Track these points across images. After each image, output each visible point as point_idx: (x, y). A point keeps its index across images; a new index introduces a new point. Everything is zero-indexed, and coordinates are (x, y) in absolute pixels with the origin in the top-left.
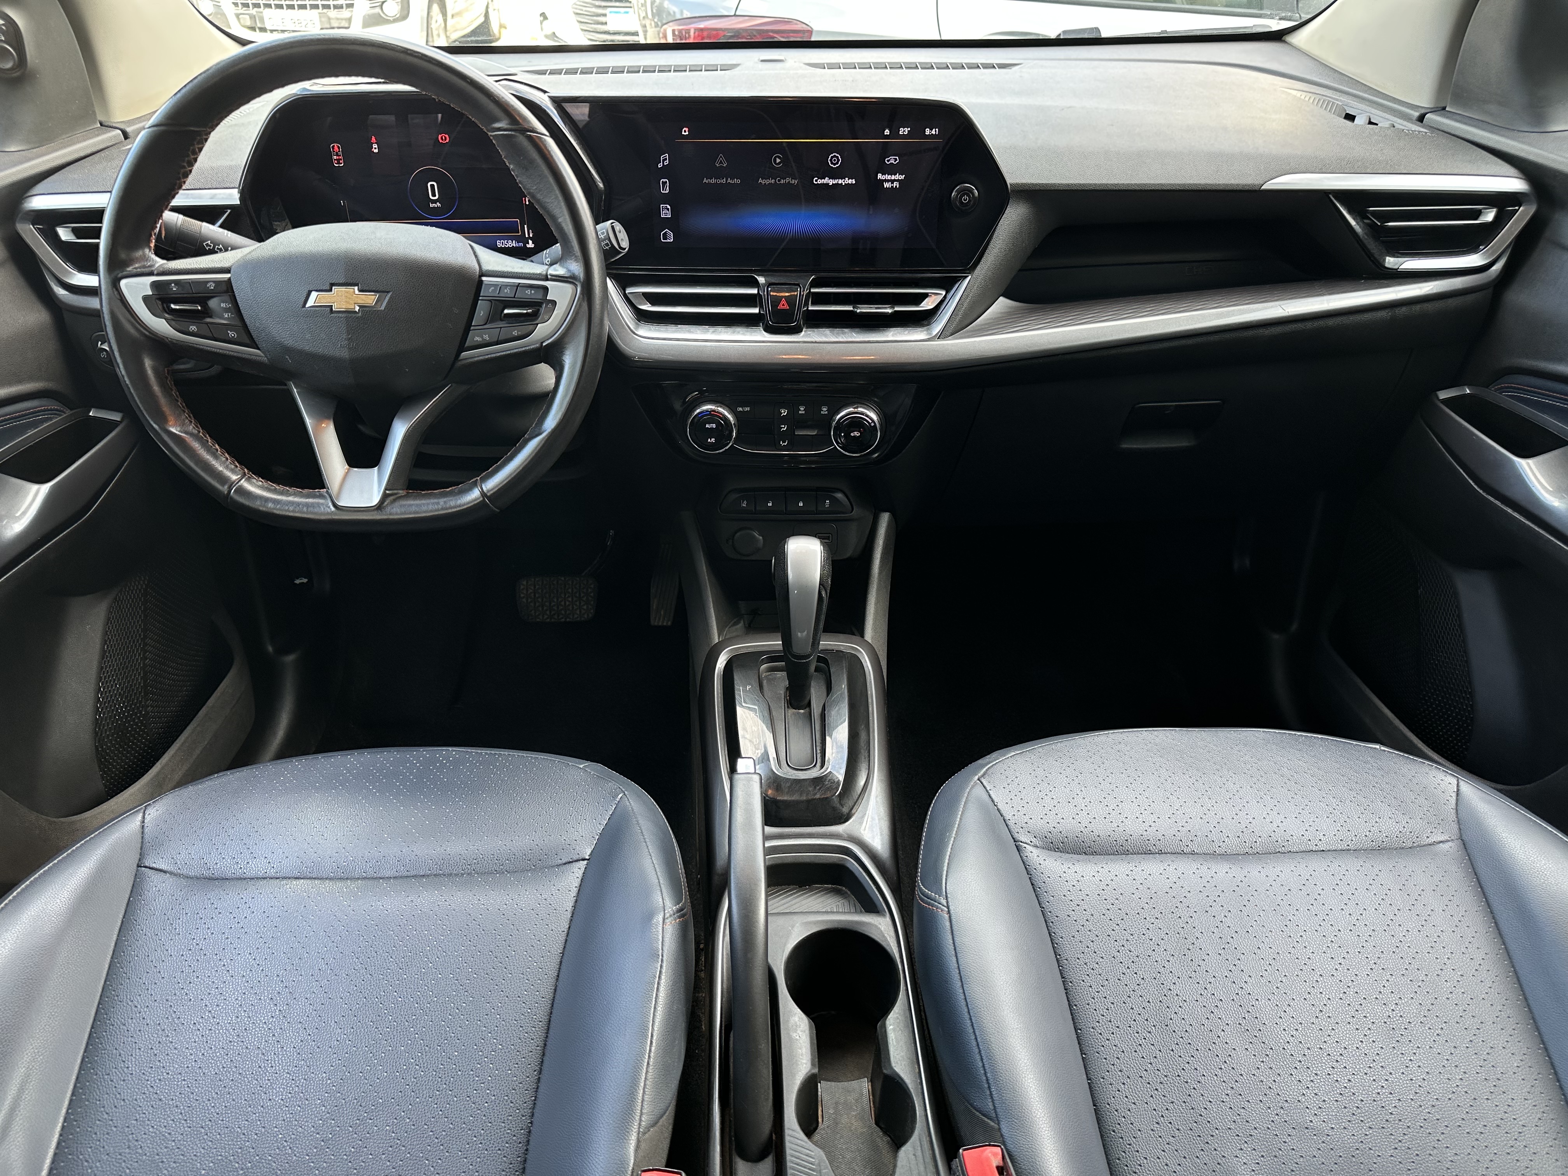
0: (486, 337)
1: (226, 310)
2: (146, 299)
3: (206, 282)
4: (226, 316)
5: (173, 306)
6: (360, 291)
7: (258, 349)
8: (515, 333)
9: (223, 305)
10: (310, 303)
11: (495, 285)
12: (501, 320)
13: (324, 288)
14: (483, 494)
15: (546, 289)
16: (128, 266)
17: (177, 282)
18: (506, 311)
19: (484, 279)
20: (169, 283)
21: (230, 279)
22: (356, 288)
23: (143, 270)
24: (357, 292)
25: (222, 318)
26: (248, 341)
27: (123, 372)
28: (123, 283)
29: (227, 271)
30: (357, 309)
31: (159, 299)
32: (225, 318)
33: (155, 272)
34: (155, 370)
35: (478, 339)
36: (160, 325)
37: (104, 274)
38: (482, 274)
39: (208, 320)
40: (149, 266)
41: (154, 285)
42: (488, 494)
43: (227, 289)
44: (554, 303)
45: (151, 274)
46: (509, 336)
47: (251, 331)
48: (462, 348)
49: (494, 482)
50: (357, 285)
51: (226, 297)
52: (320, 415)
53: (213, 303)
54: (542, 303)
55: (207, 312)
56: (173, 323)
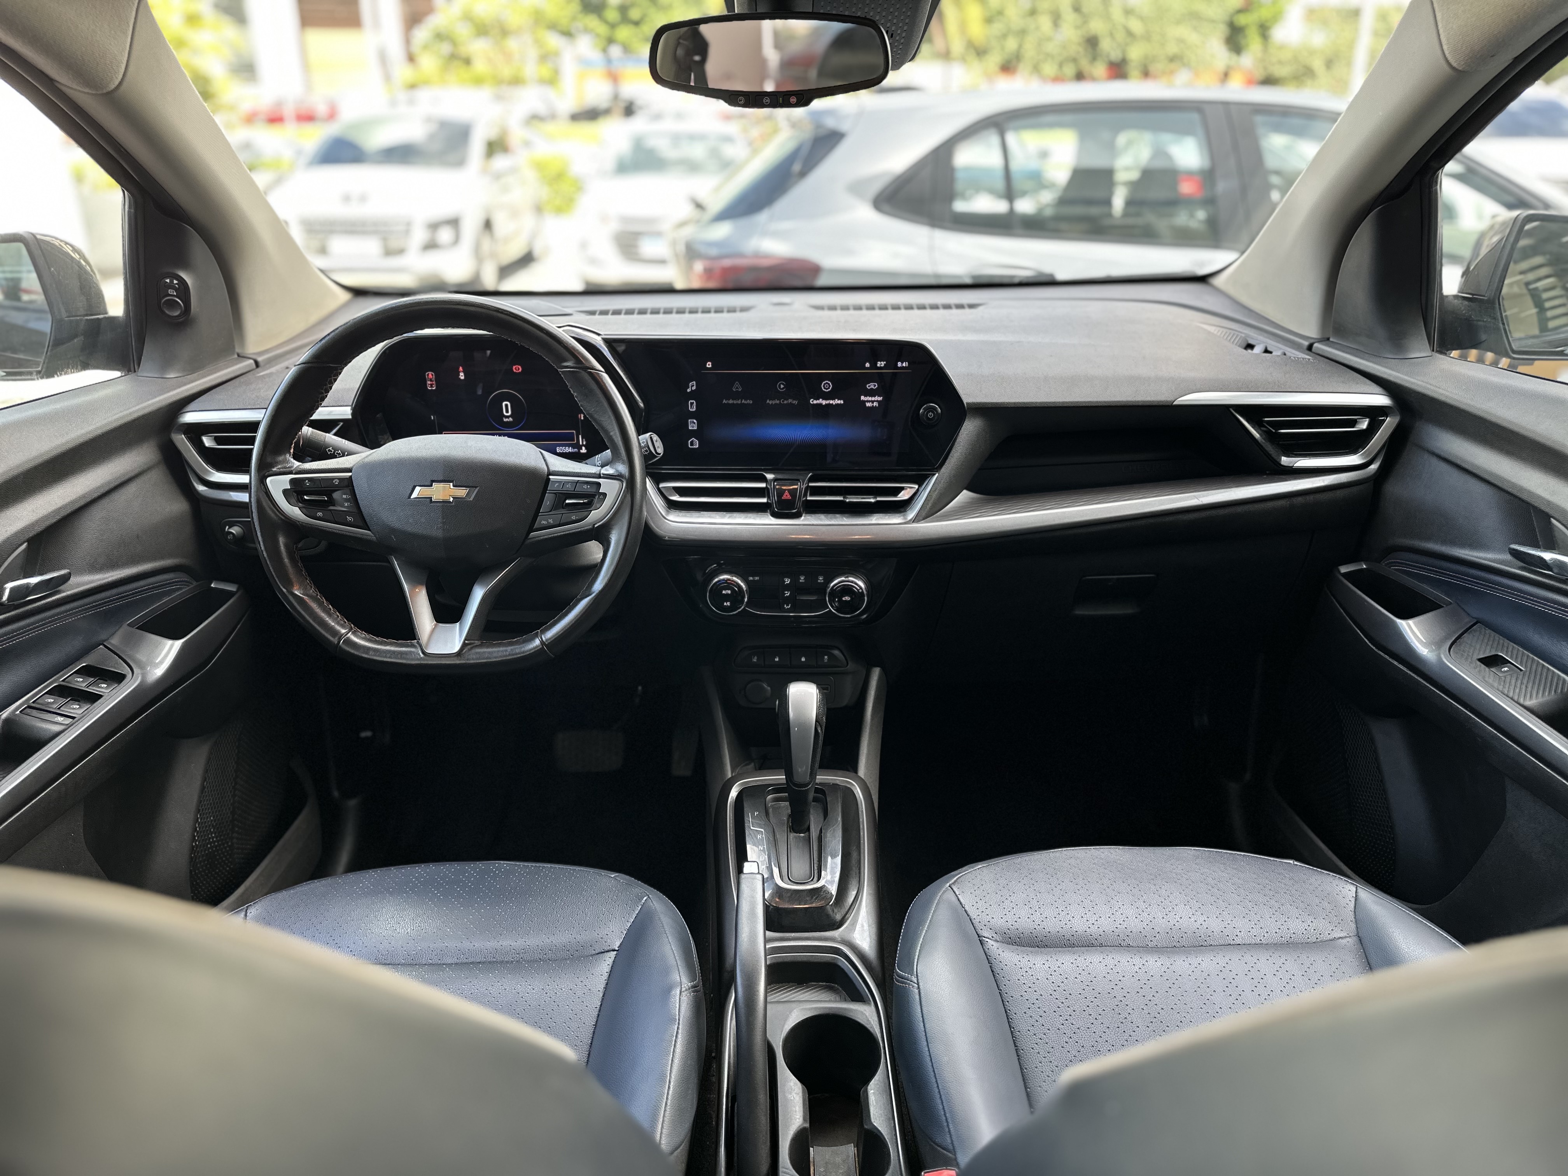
0: (551, 521)
1: (346, 500)
2: (285, 492)
3: (332, 479)
4: (346, 505)
5: (305, 497)
6: (454, 486)
7: (370, 530)
8: (574, 518)
9: (344, 496)
10: (414, 495)
11: (559, 482)
12: (563, 508)
13: (427, 484)
14: (542, 642)
15: (599, 484)
16: (273, 467)
17: (310, 479)
18: (567, 501)
19: (551, 477)
20: (304, 479)
21: (351, 477)
22: (451, 484)
23: (285, 470)
24: (452, 487)
25: (343, 506)
26: (361, 524)
27: (263, 548)
28: (269, 480)
29: (349, 470)
30: (451, 499)
31: (295, 492)
32: (345, 506)
33: (294, 472)
34: (286, 546)
35: (543, 522)
36: (295, 512)
37: (255, 473)
38: (550, 473)
39: (331, 508)
40: (289, 467)
41: (292, 481)
42: (547, 643)
43: (348, 484)
44: (605, 495)
45: (291, 473)
46: (569, 520)
47: (365, 516)
48: (531, 529)
49: (551, 634)
50: (452, 481)
51: (347, 490)
52: (415, 582)
53: (336, 495)
54: (596, 495)
55: (331, 502)
56: (304, 510)
